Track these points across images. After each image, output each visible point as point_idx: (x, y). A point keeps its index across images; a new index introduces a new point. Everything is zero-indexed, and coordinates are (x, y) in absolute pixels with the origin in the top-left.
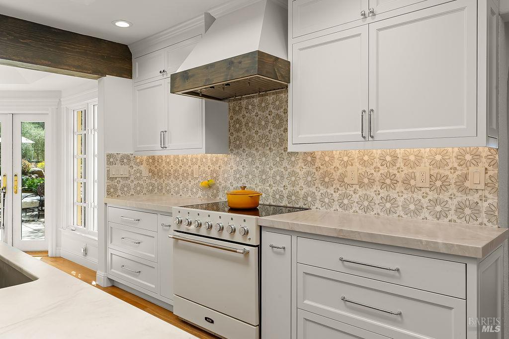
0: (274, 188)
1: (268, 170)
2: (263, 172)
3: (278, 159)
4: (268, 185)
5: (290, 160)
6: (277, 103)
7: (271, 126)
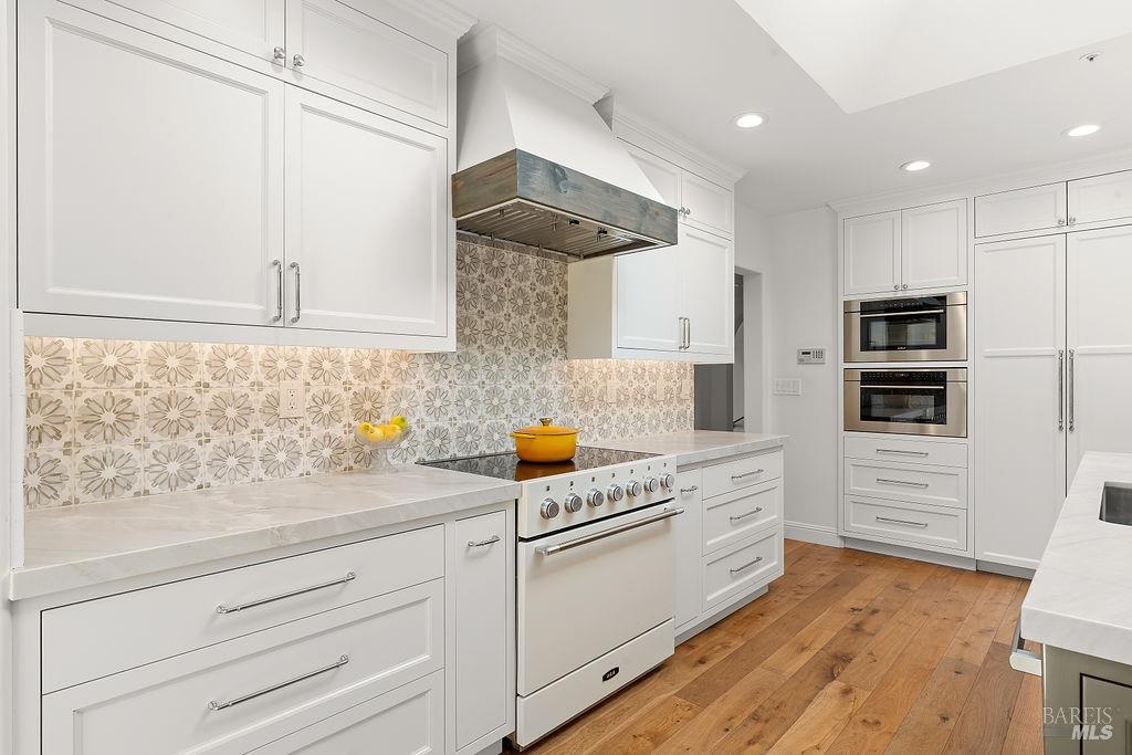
0: (514, 421)
1: (503, 388)
2: (494, 392)
3: (520, 368)
4: (503, 415)
5: (539, 371)
6: (521, 268)
7: (507, 308)
